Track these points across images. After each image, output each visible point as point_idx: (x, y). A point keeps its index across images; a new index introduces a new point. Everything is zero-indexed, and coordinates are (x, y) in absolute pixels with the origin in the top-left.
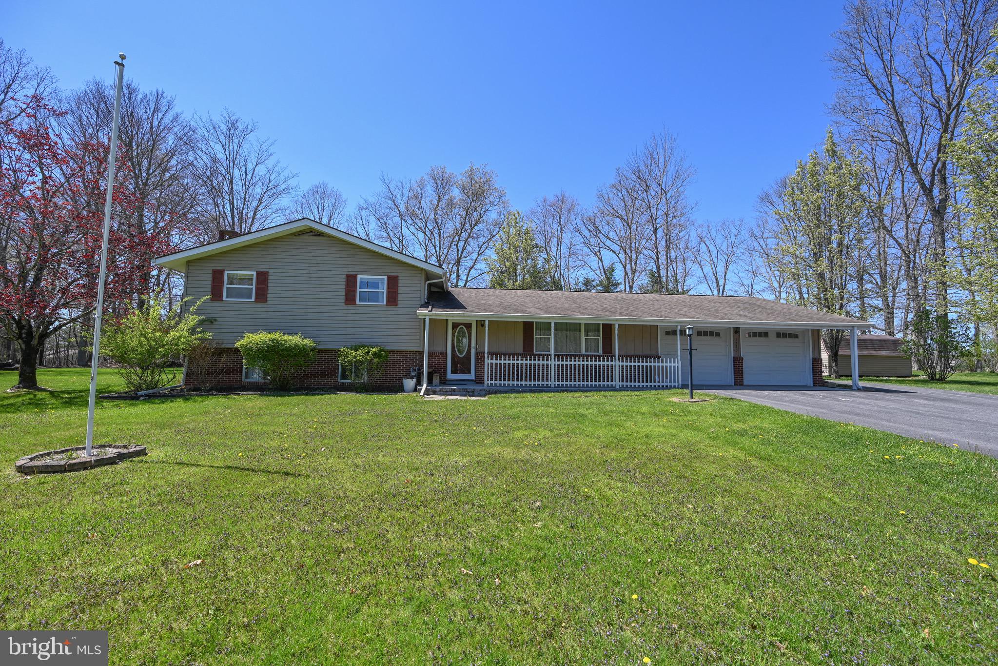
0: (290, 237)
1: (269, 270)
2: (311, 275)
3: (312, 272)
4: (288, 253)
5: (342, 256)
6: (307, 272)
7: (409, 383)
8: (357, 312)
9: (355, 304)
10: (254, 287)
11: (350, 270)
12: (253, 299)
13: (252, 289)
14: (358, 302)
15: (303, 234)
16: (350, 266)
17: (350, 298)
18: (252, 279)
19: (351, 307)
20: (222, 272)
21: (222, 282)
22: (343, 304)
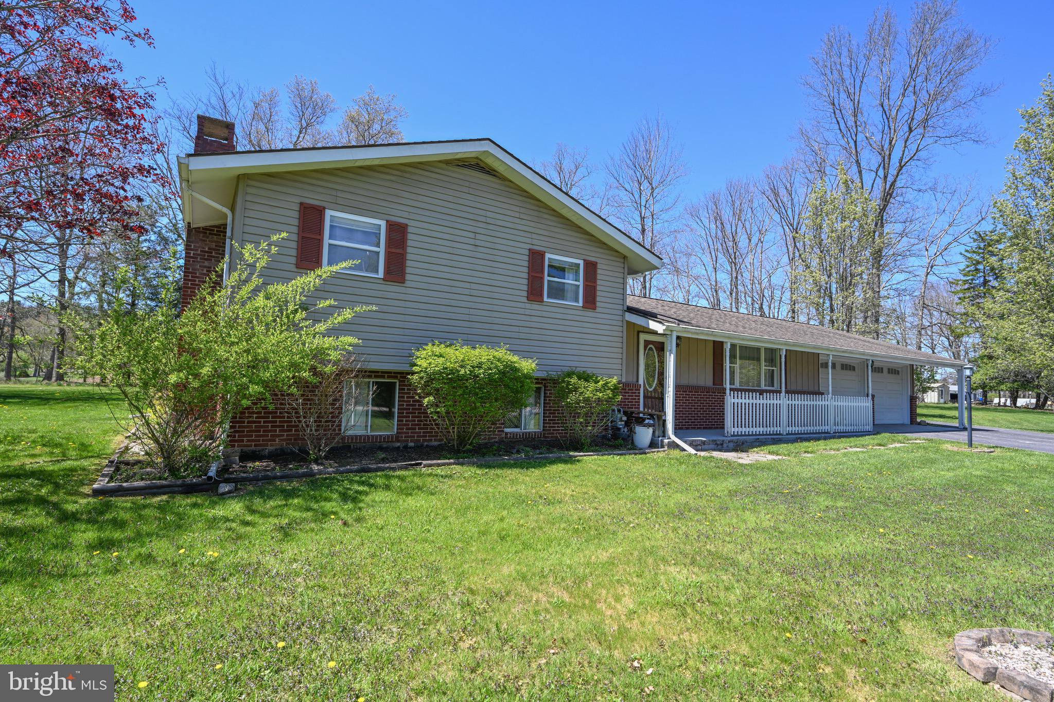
0: (444, 166)
1: (410, 223)
2: (478, 243)
3: (478, 237)
4: (441, 196)
5: (522, 216)
6: (472, 235)
7: (644, 434)
8: (544, 314)
9: (542, 301)
10: (382, 250)
11: (535, 242)
12: (381, 274)
13: (378, 253)
14: (545, 299)
15: (464, 166)
16: (534, 236)
17: (535, 293)
18: (378, 235)
19: (536, 306)
20: (319, 212)
21: (320, 232)
22: (525, 300)
